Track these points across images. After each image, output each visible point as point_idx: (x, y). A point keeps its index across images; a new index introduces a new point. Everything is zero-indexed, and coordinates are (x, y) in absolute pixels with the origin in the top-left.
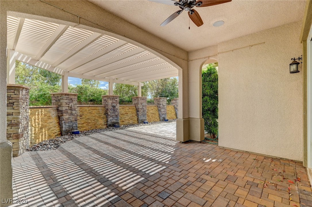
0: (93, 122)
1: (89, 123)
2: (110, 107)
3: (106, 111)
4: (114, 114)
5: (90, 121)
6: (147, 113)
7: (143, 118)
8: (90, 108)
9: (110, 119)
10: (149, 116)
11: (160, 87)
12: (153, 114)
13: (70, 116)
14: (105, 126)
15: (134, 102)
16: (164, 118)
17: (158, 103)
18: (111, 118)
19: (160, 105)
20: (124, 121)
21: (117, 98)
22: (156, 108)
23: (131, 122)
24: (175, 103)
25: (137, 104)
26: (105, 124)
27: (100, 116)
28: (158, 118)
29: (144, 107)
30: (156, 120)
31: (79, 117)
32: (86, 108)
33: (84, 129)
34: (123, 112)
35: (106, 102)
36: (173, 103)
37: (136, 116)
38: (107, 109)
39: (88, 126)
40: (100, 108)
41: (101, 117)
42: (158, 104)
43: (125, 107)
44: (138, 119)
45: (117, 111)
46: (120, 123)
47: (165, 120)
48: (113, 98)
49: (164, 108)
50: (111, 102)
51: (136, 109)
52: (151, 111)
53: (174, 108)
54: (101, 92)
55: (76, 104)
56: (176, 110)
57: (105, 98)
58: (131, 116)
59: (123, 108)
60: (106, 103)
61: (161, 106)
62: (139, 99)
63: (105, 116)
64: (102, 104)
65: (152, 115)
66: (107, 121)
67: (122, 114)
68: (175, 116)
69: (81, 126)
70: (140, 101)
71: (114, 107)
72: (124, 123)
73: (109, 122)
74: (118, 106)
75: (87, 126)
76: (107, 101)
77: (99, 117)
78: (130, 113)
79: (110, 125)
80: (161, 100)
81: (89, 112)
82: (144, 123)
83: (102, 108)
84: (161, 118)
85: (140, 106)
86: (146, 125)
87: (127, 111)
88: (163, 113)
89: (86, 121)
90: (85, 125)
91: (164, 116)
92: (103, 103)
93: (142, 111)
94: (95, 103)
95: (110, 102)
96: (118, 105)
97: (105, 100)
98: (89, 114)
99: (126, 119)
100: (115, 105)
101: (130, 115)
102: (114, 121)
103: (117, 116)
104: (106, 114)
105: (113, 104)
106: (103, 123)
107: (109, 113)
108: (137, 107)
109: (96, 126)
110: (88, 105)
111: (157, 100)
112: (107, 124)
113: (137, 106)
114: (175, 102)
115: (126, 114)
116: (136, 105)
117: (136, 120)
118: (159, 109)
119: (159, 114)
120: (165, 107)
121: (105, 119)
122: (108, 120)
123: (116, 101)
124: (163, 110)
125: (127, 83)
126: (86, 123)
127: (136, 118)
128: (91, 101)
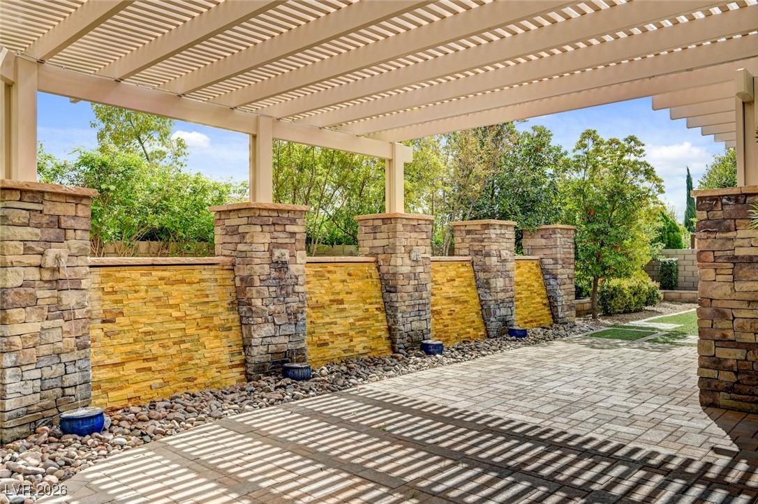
0: (173, 350)
1: (155, 359)
2: (261, 268)
3: (238, 291)
4: (283, 308)
5: (155, 349)
6: (432, 299)
7: (416, 325)
8: (157, 273)
9: (262, 332)
10: (438, 313)
11: (479, 169)
12: (457, 301)
13: (47, 324)
14: (236, 374)
15: (367, 243)
16: (505, 322)
17: (477, 246)
18: (268, 329)
19: (488, 255)
20: (327, 344)
21: (293, 222)
22: (466, 271)
23: (359, 349)
24: (546, 247)
25: (389, 250)
26: (238, 359)
27: (210, 317)
28: (478, 322)
29: (420, 269)
30: (471, 330)
31: (98, 323)
32: (135, 274)
33: (128, 392)
34: (320, 293)
35: (236, 239)
36: (534, 249)
37: (381, 316)
38: (248, 281)
39: (150, 375)
40: (206, 274)
41: (217, 321)
42: (477, 253)
43: (330, 267)
44: (389, 329)
45: (297, 288)
46: (312, 354)
47: (512, 332)
48: (276, 218)
49: (506, 274)
50: (267, 239)
51: (381, 279)
52: (448, 290)
53: (538, 271)
54: (204, 190)
55: (82, 253)
56: (552, 282)
57: (234, 221)
58: (360, 314)
59: (319, 276)
60: (240, 247)
61: (494, 259)
62: (400, 227)
63: (234, 316)
64: (213, 254)
65: (452, 307)
66: (246, 346)
67: (319, 307)
68: (546, 311)
69: (110, 380)
70: (404, 238)
71: (281, 266)
72: (329, 353)
73: (255, 351)
74: (300, 264)
75: (141, 376)
76: (243, 235)
77: (206, 323)
78: (353, 297)
79: (262, 369)
80: (493, 233)
81: (153, 294)
82: (428, 350)
83: (220, 274)
84: (494, 324)
85: (402, 264)
86: (441, 363)
87: (339, 287)
88: (501, 296)
89: (137, 347)
90: (130, 369)
91: (503, 312)
92: (218, 249)
93: (410, 288)
94: (172, 246)
95: (261, 239)
96: (302, 257)
97: (233, 231)
98: (151, 309)
99: (337, 330)
100: (287, 258)
101: (354, 308)
102: (282, 343)
103: (293, 317)
104: (240, 302)
105: (277, 253)
106: (225, 358)
107: (257, 302)
108: (384, 269)
109: (191, 373)
110: (149, 260)
111: (468, 232)
112: (244, 363)
113: (387, 262)
114: (543, 241)
115: (335, 307)
116: (381, 257)
117: (384, 334)
118: (481, 275)
119: (482, 304)
120: (510, 265)
121: (234, 335)
122: (254, 342)
123: (293, 234)
124: (499, 283)
125: (337, 142)
126: (139, 357)
127: (384, 326)
128: (152, 236)
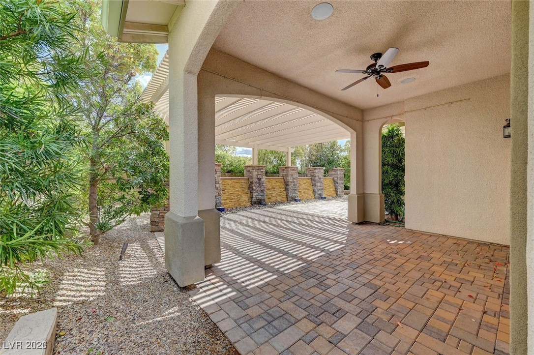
0: (236, 198)
1: (232, 199)
2: (255, 180)
3: (250, 185)
4: (260, 189)
5: (233, 197)
6: (299, 188)
7: (294, 195)
8: (232, 181)
9: (255, 194)
10: (301, 192)
11: (314, 153)
12: (306, 189)
14: (249, 203)
15: (281, 174)
16: (321, 195)
17: (312, 174)
18: (256, 194)
19: (315, 177)
20: (271, 198)
21: (262, 169)
22: (309, 181)
23: (279, 200)
24: (335, 174)
25: (287, 175)
26: (250, 200)
27: (243, 191)
28: (312, 195)
29: (295, 180)
30: (310, 197)
31: (222, 191)
32: (228, 181)
33: (228, 205)
34: (269, 186)
35: (249, 173)
36: (332, 175)
37: (285, 192)
38: (252, 183)
39: (232, 202)
40: (243, 181)
41: (245, 192)
42: (312, 176)
43: (272, 180)
44: (287, 195)
45: (263, 185)
46: (267, 200)
47: (322, 198)
48: (259, 168)
49: (321, 182)
51: (285, 183)
52: (304, 186)
53: (333, 181)
54: (241, 161)
55: (219, 176)
56: (336, 184)
57: (249, 169)
58: (279, 191)
59: (269, 182)
60: (250, 175)
61: (317, 178)
62: (289, 169)
63: (249, 191)
64: (244, 176)
65: (305, 191)
66: (252, 197)
67: (268, 189)
68: (334, 193)
70: (291, 172)
71: (259, 179)
72: (271, 200)
73: (254, 199)
74: (264, 179)
75: (230, 203)
76: (251, 172)
78: (277, 187)
79: (255, 203)
80: (317, 171)
81: (232, 185)
82: (296, 201)
83: (246, 181)
84: (317, 195)
85: (290, 179)
86: (299, 203)
87: (274, 184)
88: (319, 188)
89: (229, 196)
90: (228, 201)
91: (320, 192)
92: (245, 175)
93: (292, 185)
95: (255, 173)
96: (265, 177)
97: (248, 171)
98: (231, 188)
99: (273, 195)
100: (261, 177)
101: (278, 190)
102: (260, 197)
103: (262, 191)
104: (250, 188)
105: (259, 176)
106: (247, 200)
107: (254, 188)
108: (285, 180)
109: (240, 203)
110: (231, 178)
111: (311, 170)
113: (286, 178)
114: (334, 173)
115: (273, 189)
116: (285, 177)
117: (285, 197)
118: (314, 182)
119: (314, 190)
120: (322, 180)
121: (249, 195)
122: (254, 196)
123: (262, 172)
124: (318, 184)
125: (273, 148)
126: (229, 199)
127: (285, 194)
128: (229, 172)
